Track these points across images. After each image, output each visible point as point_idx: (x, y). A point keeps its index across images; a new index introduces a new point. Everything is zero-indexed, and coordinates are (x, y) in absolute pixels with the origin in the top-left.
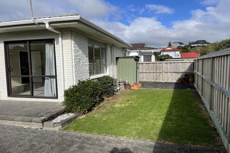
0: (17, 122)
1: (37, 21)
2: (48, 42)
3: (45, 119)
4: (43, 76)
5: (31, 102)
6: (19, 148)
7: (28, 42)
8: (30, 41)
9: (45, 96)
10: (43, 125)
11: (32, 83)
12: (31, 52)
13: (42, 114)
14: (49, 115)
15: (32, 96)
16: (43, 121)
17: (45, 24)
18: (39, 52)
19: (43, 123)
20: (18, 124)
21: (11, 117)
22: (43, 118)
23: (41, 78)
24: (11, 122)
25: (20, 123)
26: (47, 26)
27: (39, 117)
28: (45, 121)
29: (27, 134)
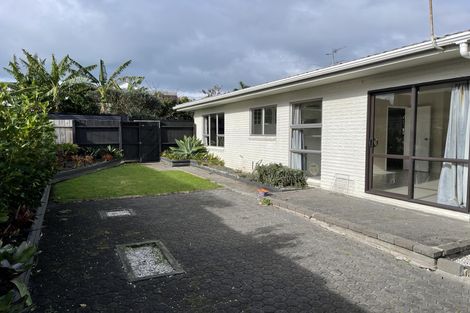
0: (382, 243)
1: (441, 43)
2: (458, 86)
3: (442, 253)
4: (431, 159)
5: (408, 210)
6: (389, 295)
7: (413, 90)
8: (418, 87)
9: (439, 202)
10: (436, 263)
11: (414, 171)
12: (419, 108)
13: (433, 239)
14: (450, 246)
15: (410, 198)
16: (438, 256)
17: (458, 45)
18: (429, 108)
19: (436, 259)
20: (386, 248)
21: (373, 231)
22: (437, 249)
23: (427, 163)
24: (373, 240)
25: (389, 246)
26: (463, 50)
27: (428, 245)
28: (441, 257)
29: (402, 272)
